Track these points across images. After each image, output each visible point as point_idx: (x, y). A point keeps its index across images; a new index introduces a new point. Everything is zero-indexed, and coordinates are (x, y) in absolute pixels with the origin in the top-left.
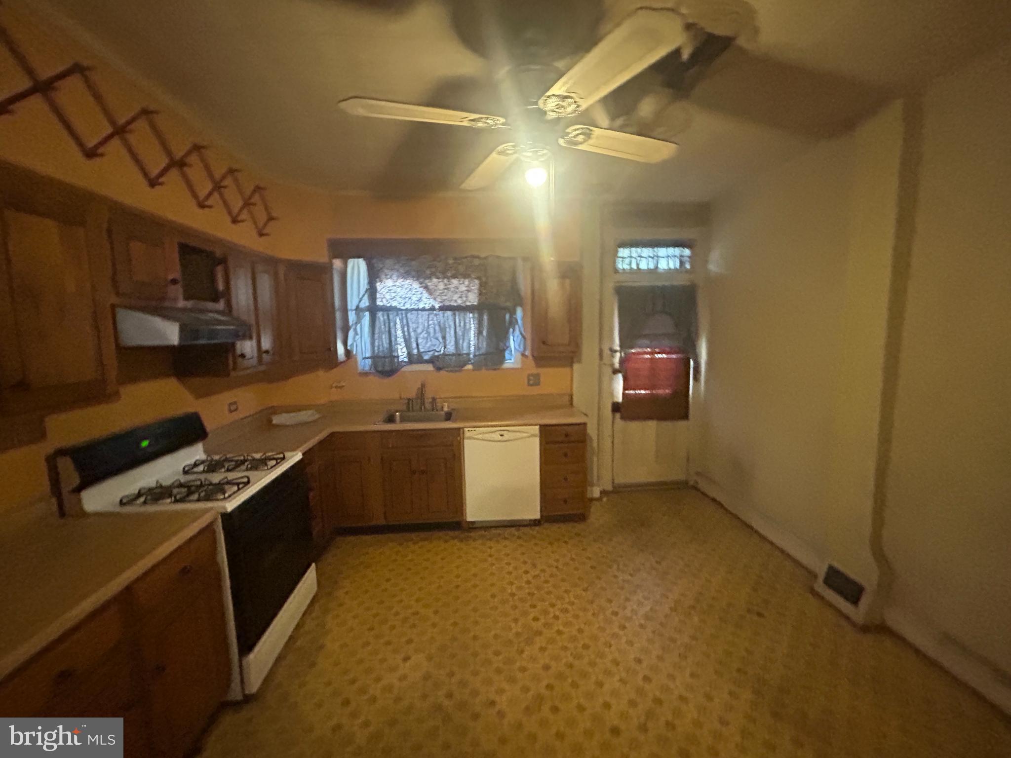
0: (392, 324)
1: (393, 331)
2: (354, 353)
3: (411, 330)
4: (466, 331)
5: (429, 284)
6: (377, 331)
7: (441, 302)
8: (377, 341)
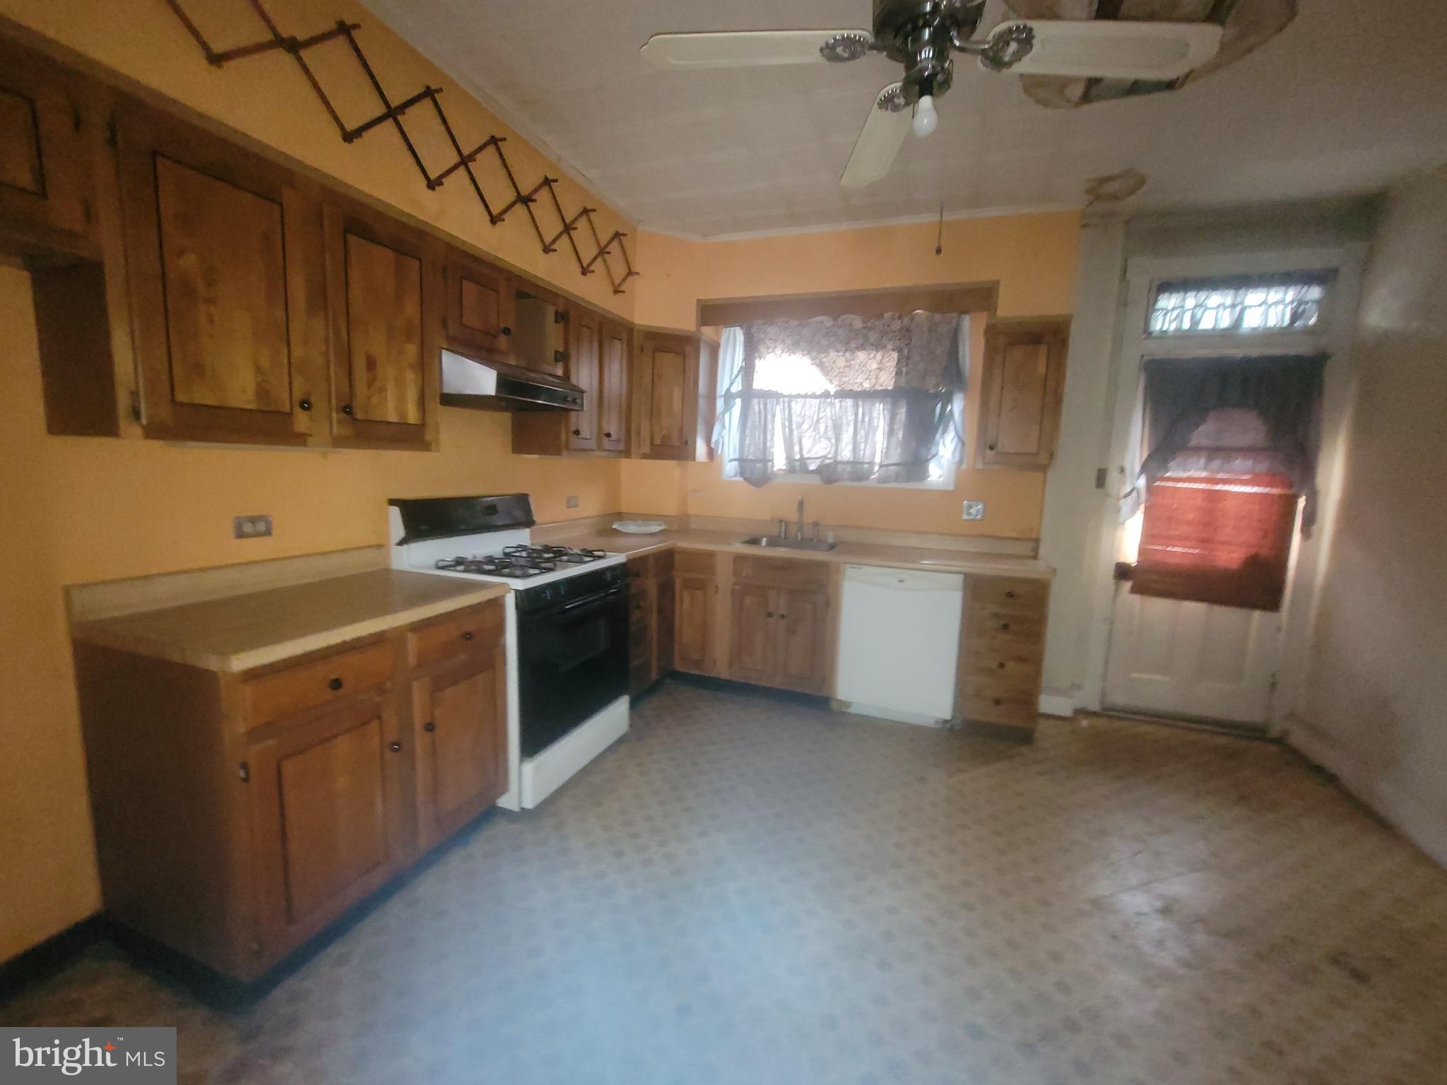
0: (769, 417)
1: (770, 426)
2: (720, 452)
3: (794, 426)
4: (871, 429)
5: (824, 360)
6: (749, 424)
7: (839, 386)
8: (748, 438)
